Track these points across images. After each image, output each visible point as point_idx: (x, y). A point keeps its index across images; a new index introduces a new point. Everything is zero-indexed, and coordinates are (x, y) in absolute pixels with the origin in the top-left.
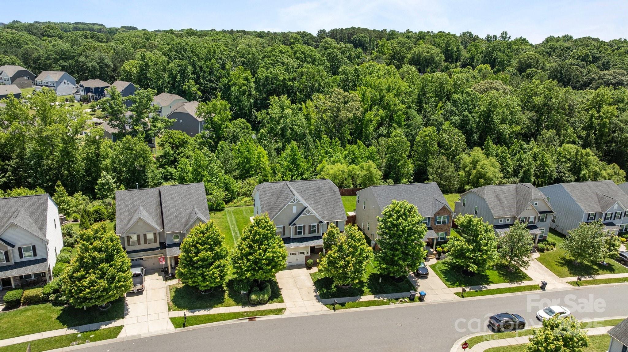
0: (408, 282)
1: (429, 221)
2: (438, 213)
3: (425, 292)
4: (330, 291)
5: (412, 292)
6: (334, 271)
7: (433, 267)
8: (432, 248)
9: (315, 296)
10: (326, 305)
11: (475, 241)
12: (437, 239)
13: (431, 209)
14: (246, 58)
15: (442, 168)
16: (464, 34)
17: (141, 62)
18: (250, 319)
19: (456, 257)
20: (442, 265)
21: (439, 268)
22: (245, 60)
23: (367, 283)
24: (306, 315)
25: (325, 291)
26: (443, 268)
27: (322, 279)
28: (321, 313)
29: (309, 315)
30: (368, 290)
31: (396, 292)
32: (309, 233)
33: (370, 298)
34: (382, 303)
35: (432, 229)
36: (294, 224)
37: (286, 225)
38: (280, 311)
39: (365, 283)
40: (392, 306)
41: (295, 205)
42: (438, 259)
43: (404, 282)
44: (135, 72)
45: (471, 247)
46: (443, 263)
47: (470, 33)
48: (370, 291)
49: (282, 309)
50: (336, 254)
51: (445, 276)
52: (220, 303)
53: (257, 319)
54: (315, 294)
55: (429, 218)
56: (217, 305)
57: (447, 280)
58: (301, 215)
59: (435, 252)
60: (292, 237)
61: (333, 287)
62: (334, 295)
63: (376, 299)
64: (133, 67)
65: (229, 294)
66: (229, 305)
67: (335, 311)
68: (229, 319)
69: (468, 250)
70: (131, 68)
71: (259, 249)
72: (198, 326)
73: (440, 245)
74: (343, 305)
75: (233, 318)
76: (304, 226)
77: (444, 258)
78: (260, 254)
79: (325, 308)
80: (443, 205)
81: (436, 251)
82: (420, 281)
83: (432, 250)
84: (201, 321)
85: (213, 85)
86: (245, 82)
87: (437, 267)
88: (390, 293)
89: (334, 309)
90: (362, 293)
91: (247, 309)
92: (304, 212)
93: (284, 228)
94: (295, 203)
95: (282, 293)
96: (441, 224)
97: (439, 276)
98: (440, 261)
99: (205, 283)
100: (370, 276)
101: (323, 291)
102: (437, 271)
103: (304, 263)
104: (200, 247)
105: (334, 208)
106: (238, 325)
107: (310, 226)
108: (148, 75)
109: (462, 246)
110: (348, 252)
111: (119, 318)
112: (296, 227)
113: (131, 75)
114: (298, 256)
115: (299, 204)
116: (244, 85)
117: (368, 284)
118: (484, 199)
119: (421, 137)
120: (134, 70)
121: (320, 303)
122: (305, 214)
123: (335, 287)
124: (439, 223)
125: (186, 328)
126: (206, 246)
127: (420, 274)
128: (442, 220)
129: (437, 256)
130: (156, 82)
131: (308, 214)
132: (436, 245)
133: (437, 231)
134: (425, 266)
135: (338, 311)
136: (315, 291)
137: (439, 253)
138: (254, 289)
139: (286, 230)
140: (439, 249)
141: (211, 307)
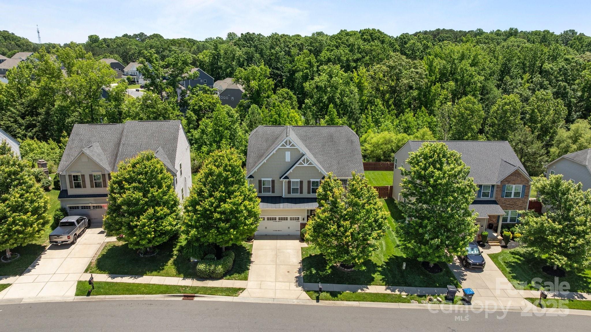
0: (449, 273)
1: (492, 191)
2: (507, 180)
3: (474, 291)
4: (321, 273)
5: (451, 288)
6: (323, 240)
7: (494, 257)
8: (496, 231)
9: (297, 277)
10: (307, 291)
11: (567, 218)
12: (505, 219)
13: (497, 174)
14: (313, 47)
15: (525, 143)
16: (566, 33)
17: (214, 52)
18: (186, 297)
19: (532, 244)
20: (510, 255)
21: (503, 259)
22: (312, 48)
23: (381, 267)
24: (271, 302)
25: (314, 272)
26: (511, 259)
27: (316, 255)
28: (295, 302)
29: (275, 302)
30: (381, 277)
31: (426, 287)
32: (309, 193)
33: (381, 289)
34: (399, 299)
35: (498, 204)
36: (286, 178)
37: (276, 179)
38: (235, 291)
39: (379, 267)
40: (414, 305)
41: (288, 150)
42: (504, 247)
43: (442, 273)
44: (207, 61)
45: (557, 226)
46: (512, 253)
47: (573, 32)
48: (383, 279)
49: (240, 289)
50: (326, 214)
51: (512, 271)
52: (156, 270)
53: (196, 299)
54: (298, 275)
55: (493, 186)
56: (151, 272)
57: (514, 278)
58: (296, 165)
59: (500, 237)
60: (284, 196)
61: (328, 267)
62: (326, 280)
63: (389, 292)
64: (206, 56)
65: (175, 260)
66: (168, 275)
67: (318, 301)
68: (155, 294)
69: (553, 232)
70: (204, 58)
71: (211, 196)
72: (107, 296)
73: (509, 228)
74: (334, 295)
75: (161, 293)
76: (301, 182)
77: (514, 247)
78: (212, 204)
79: (304, 296)
80: (515, 168)
81: (502, 236)
82: (470, 275)
83: (495, 234)
84: (116, 290)
85: (279, 72)
86: (307, 66)
87: (500, 258)
88: (416, 286)
89: (318, 299)
90: (370, 281)
91: (189, 282)
92: (301, 161)
93: (273, 182)
94: (288, 147)
95: (250, 268)
96: (512, 196)
97: (502, 271)
98: (507, 251)
99: (132, 237)
100: (390, 259)
101: (311, 272)
102: (500, 263)
103: (299, 233)
104: (127, 186)
105: (347, 161)
106: (162, 303)
107: (309, 182)
108: (219, 64)
109: (542, 224)
110: (345, 212)
111: (15, 275)
112: (289, 182)
113: (204, 64)
114: (289, 223)
115: (294, 150)
116: (307, 68)
117: (384, 269)
118: (585, 166)
119: (499, 105)
120: (207, 59)
121: (300, 288)
122: (301, 164)
123: (330, 267)
124: (509, 194)
125: (90, 296)
126: (134, 184)
127: (470, 264)
128: (513, 192)
129: (503, 243)
130: (225, 70)
131: (306, 165)
132: (502, 227)
133: (504, 208)
134: (480, 253)
135: (322, 303)
136: (300, 271)
137: (506, 239)
138: (208, 256)
139: (276, 185)
140: (506, 233)
141: (141, 274)
